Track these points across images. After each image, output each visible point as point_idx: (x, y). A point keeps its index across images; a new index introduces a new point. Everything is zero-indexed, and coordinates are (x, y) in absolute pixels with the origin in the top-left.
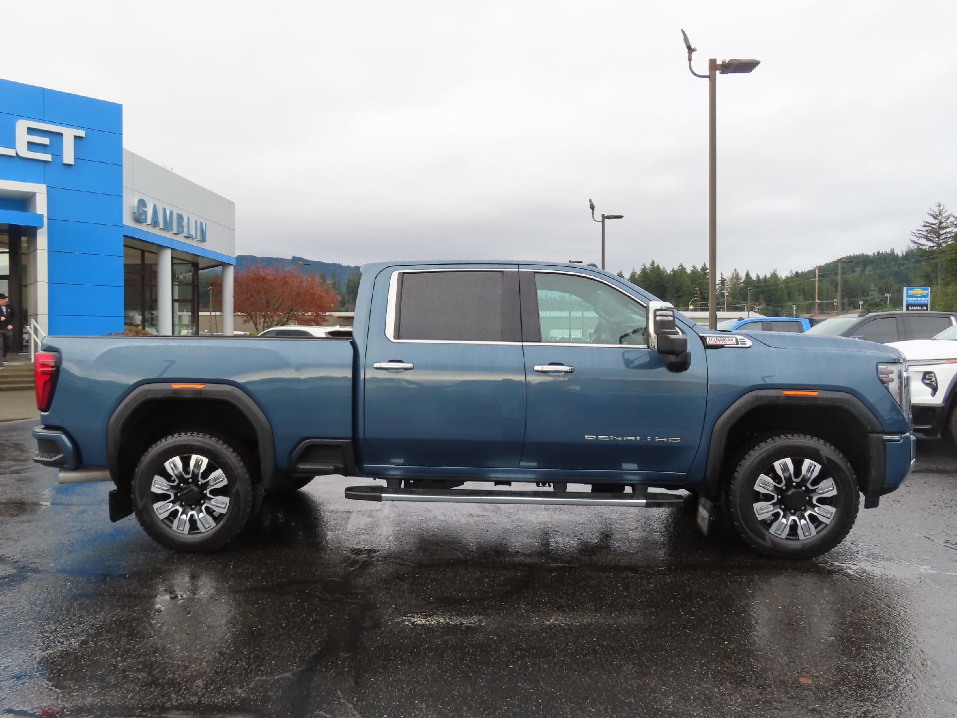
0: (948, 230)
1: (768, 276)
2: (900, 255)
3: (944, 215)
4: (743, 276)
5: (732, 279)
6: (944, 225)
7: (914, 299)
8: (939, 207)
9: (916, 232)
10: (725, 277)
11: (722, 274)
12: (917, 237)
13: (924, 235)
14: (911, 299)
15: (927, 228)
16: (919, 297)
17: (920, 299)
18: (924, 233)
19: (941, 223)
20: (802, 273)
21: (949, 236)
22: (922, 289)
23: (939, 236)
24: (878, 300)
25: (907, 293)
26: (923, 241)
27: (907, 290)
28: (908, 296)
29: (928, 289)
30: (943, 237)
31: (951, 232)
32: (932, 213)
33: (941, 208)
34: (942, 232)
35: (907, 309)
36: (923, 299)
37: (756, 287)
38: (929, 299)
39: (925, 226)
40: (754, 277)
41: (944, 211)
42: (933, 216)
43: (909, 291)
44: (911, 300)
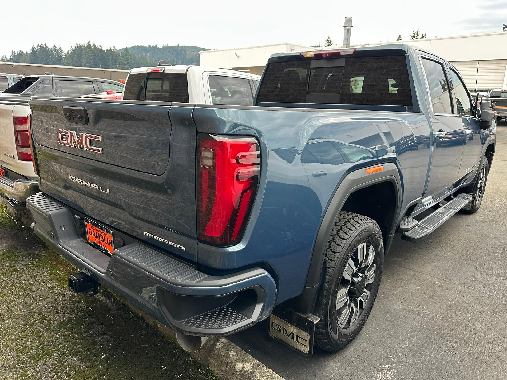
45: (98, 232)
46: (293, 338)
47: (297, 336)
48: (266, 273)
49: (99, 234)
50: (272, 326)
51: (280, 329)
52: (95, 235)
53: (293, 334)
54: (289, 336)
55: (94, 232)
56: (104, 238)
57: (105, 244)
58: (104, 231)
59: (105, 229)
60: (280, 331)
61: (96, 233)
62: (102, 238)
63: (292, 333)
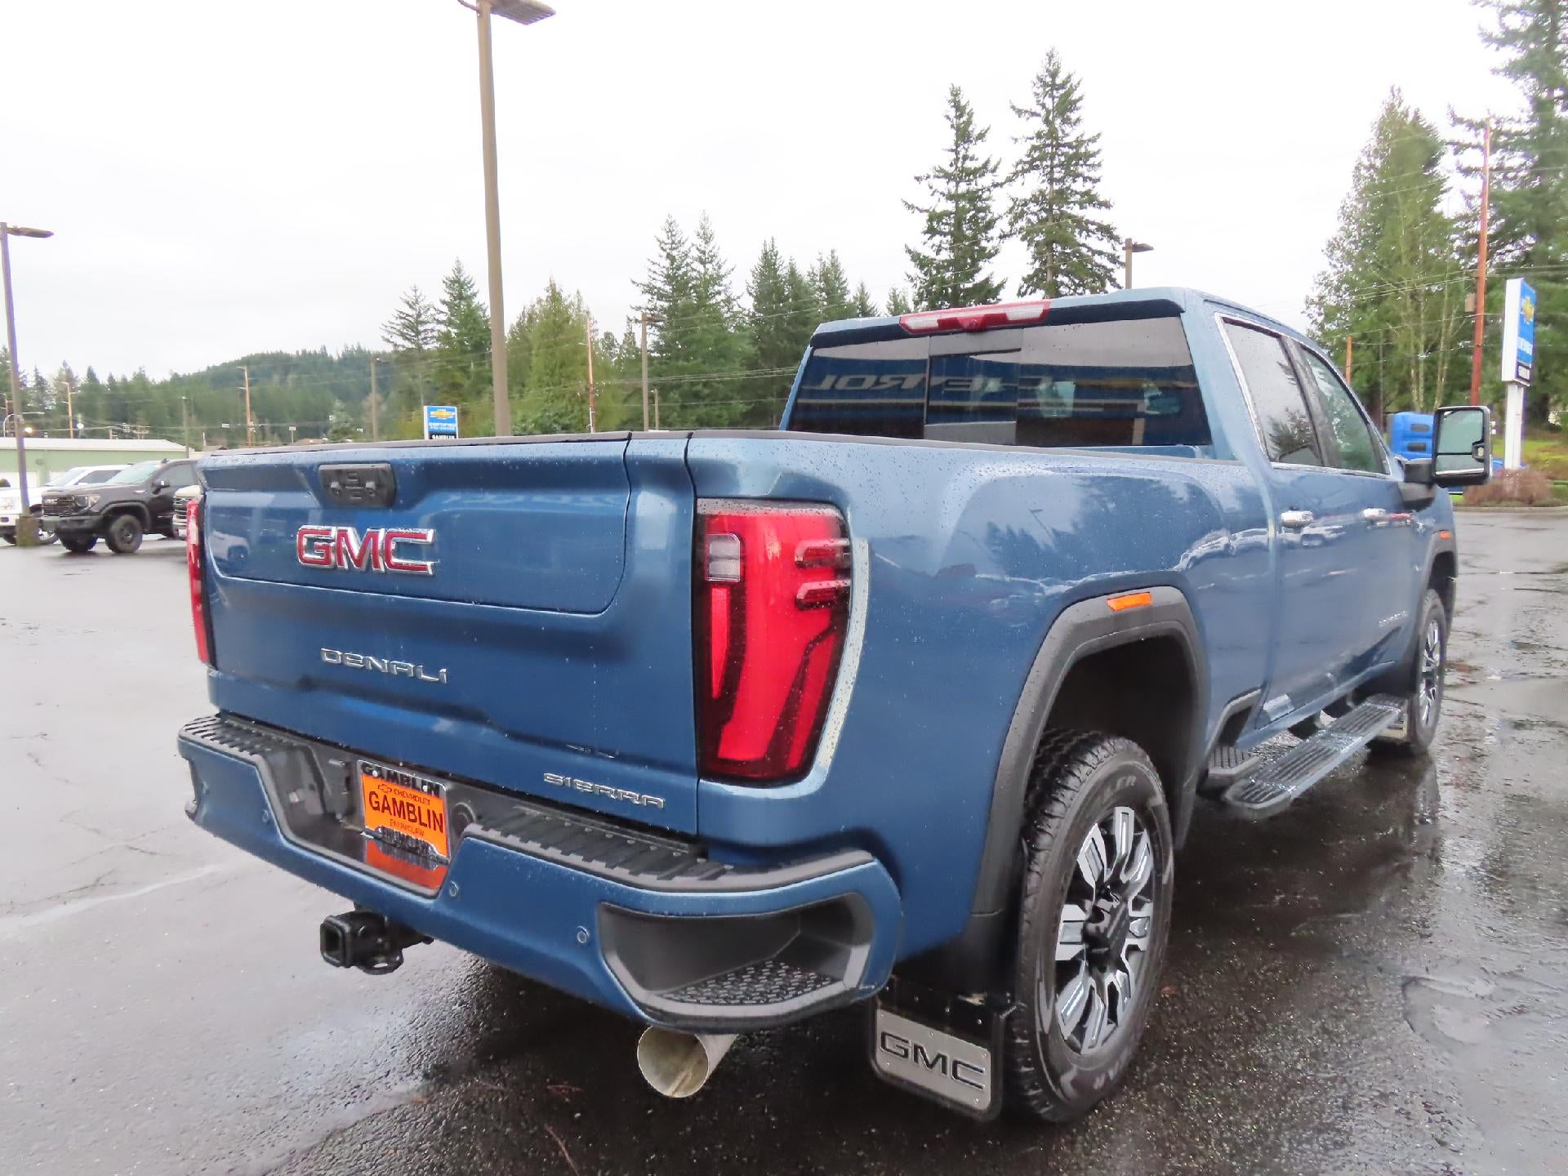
0: (429, 326)
1: (130, 378)
2: (335, 358)
3: (422, 304)
4: (81, 377)
5: (59, 380)
6: (423, 318)
7: (438, 424)
8: (415, 291)
9: (388, 324)
10: (44, 375)
11: (36, 370)
12: (389, 332)
13: (399, 331)
14: (435, 424)
15: (403, 321)
16: (443, 421)
17: (445, 424)
18: (398, 328)
19: (419, 315)
20: (184, 376)
21: (430, 335)
22: (448, 410)
23: (418, 333)
24: (347, 425)
25: (429, 415)
26: (400, 341)
27: (429, 410)
28: (432, 420)
29: (454, 410)
30: (423, 335)
31: (432, 330)
32: (405, 298)
33: (418, 294)
34: (421, 328)
35: (431, 438)
36: (450, 425)
37: (110, 397)
38: (456, 425)
39: (401, 318)
40: (103, 379)
41: (421, 298)
42: (408, 303)
43: (432, 413)
44: (435, 426)
45: (398, 799)
46: (944, 1071)
47: (955, 1063)
48: (876, 863)
49: (402, 803)
50: (883, 1045)
51: (906, 1051)
52: (388, 808)
53: (944, 1058)
54: (931, 1066)
55: (385, 798)
56: (417, 813)
57: (422, 828)
58: (418, 789)
59: (424, 783)
60: (906, 1055)
61: (394, 800)
62: (413, 812)
63: (939, 1056)
